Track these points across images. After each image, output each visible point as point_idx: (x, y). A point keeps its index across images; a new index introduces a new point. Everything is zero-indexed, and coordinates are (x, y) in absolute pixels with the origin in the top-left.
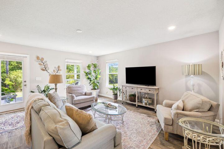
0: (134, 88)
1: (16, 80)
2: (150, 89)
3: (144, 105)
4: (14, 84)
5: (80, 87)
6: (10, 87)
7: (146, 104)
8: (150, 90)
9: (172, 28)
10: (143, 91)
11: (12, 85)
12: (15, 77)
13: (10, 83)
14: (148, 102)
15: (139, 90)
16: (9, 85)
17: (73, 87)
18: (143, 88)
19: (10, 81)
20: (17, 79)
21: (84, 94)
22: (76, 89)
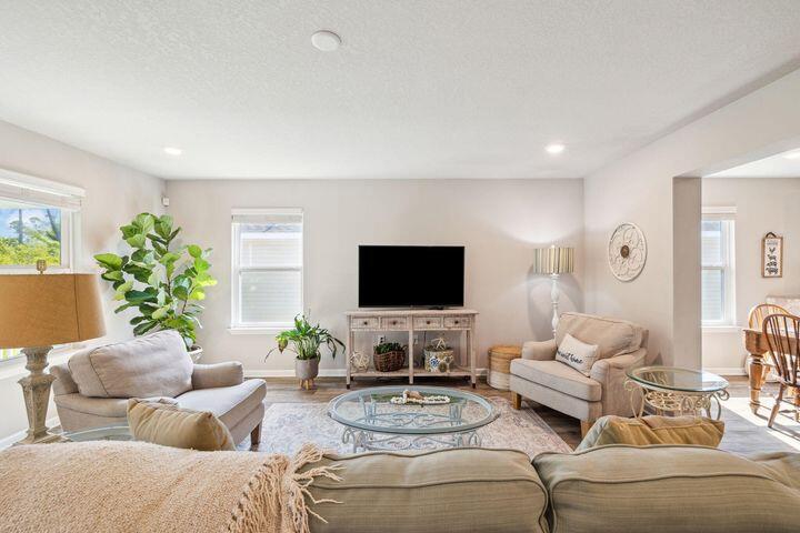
0: (398, 320)
2: (457, 319)
3: (434, 371)
5: (164, 349)
7: (443, 368)
8: (457, 322)
9: (555, 149)
10: (434, 327)
14: (448, 360)
15: (421, 326)
17: (127, 355)
18: (433, 316)
21: (189, 382)
22: (145, 361)
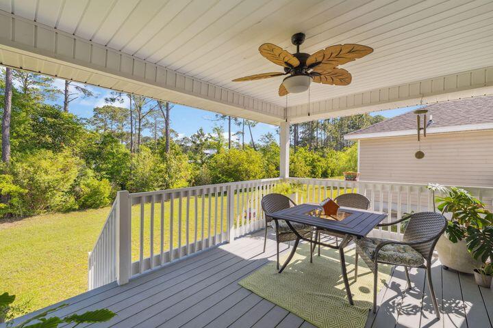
1: (31, 179)
4: (27, 191)
6: (15, 201)
11: (21, 195)
12: (29, 172)
13: (14, 188)
16: (9, 195)
19: (15, 182)
20: (37, 177)
